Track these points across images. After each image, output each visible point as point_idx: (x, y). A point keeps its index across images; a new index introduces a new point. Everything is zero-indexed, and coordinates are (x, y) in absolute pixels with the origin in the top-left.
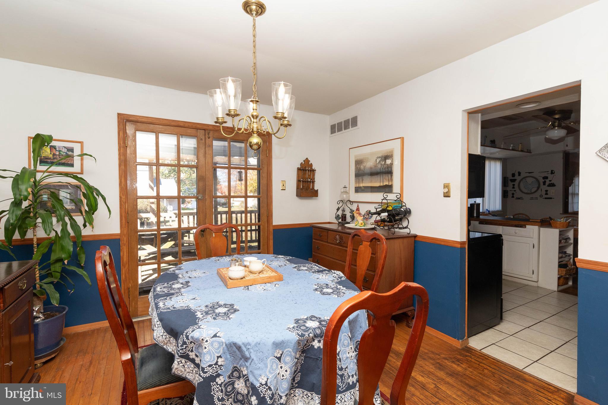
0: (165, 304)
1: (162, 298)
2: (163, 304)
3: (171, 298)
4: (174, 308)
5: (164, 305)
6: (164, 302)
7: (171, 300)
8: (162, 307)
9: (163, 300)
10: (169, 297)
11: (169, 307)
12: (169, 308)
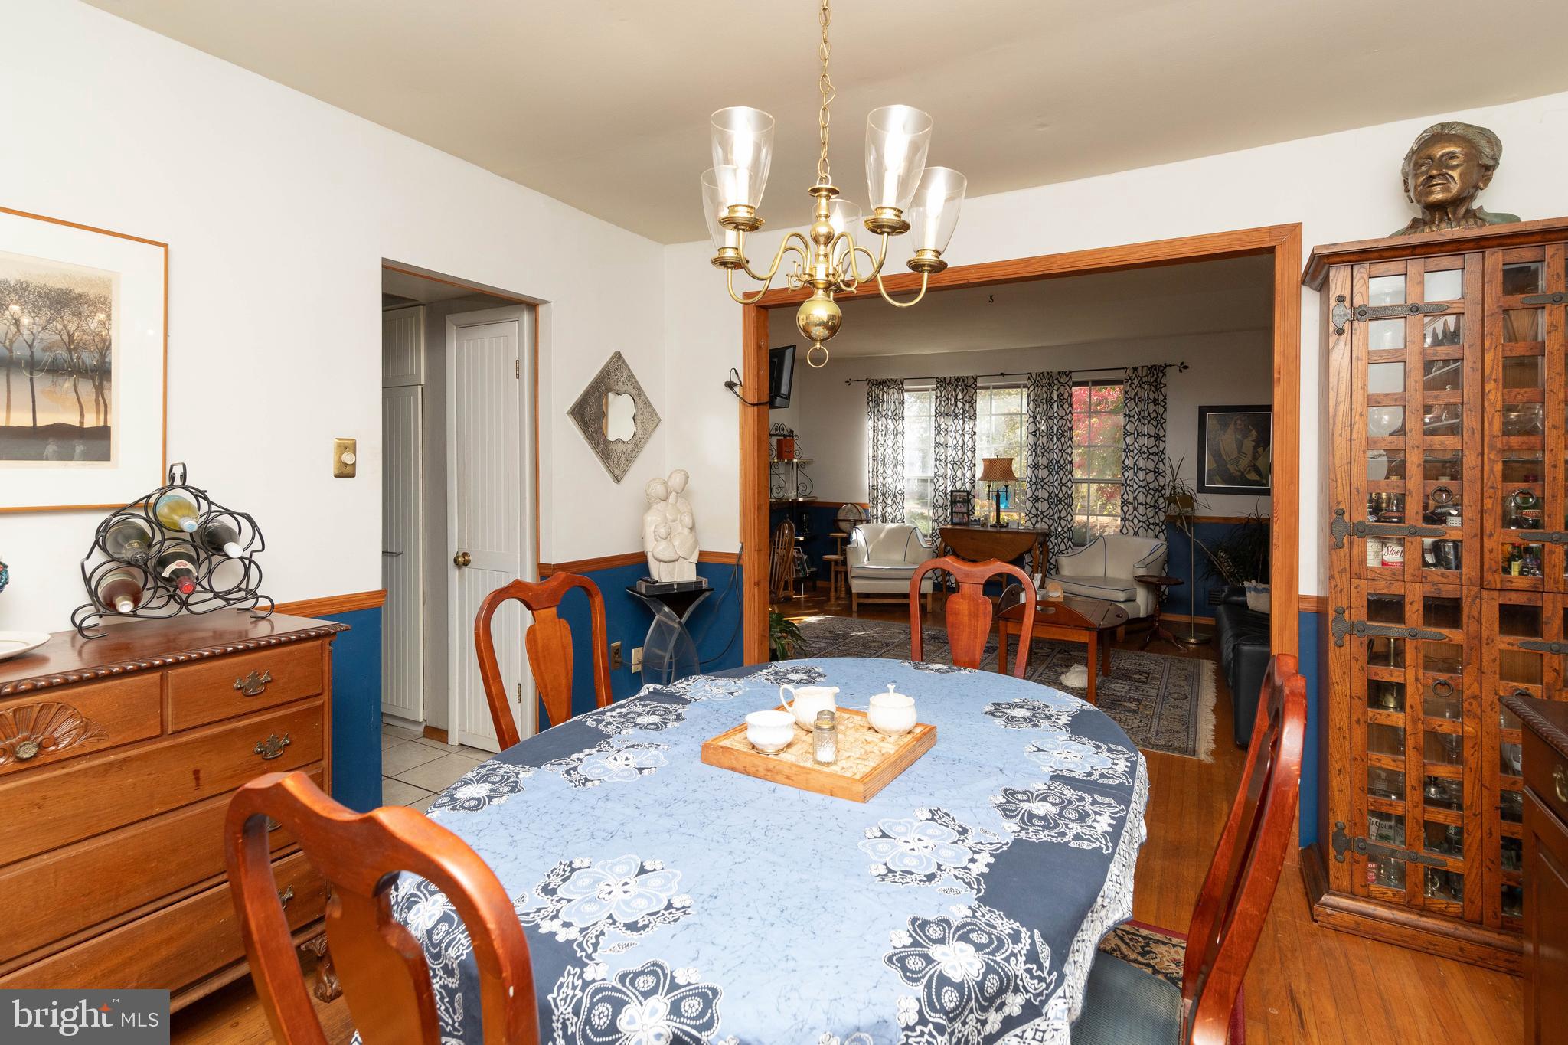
0: (1113, 764)
1: (1111, 782)
2: (1117, 764)
3: (1090, 774)
4: (1098, 747)
5: (1116, 761)
6: (1111, 768)
7: (1092, 768)
8: (1123, 760)
9: (1112, 778)
10: (1093, 778)
11: (1108, 754)
12: (1110, 750)
